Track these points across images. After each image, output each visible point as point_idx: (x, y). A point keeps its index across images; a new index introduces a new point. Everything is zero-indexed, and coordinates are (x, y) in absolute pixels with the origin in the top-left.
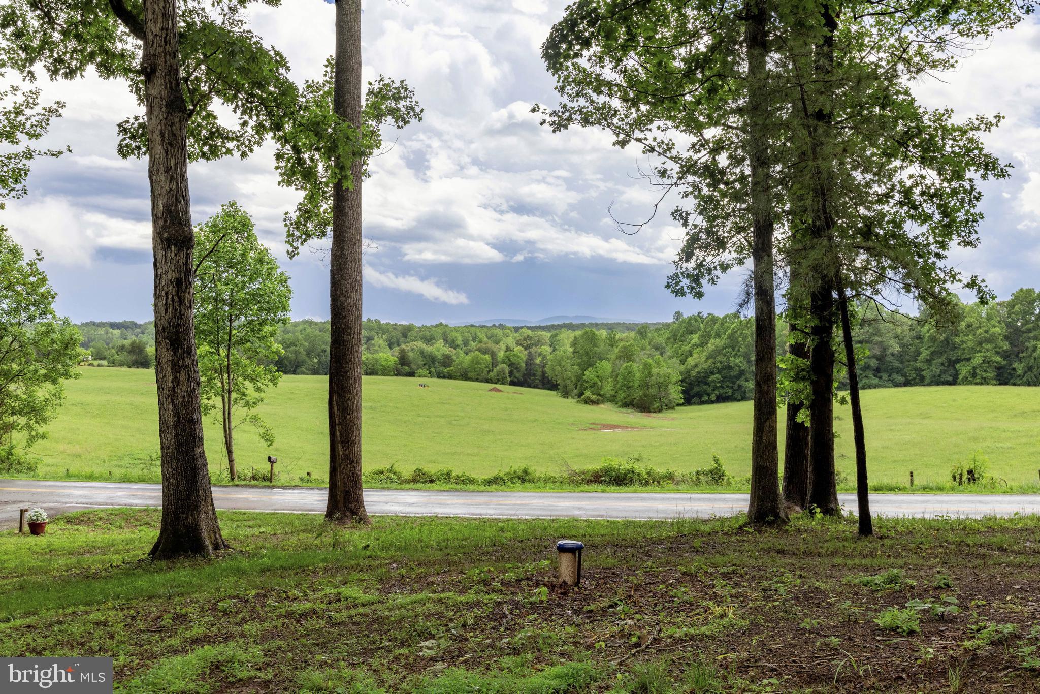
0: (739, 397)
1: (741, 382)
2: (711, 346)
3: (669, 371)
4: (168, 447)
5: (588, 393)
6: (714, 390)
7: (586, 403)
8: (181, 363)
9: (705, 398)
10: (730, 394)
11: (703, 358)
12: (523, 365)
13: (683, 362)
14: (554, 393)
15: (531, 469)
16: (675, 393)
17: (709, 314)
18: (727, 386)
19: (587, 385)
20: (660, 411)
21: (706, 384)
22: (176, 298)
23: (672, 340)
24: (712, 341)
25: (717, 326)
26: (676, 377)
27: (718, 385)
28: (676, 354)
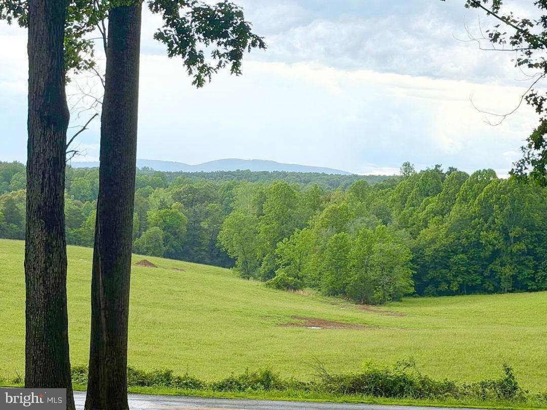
0: (491, 288)
1: (495, 266)
2: (454, 214)
3: (397, 247)
4: (36, 329)
5: (280, 273)
6: (455, 276)
7: (279, 287)
8: (54, 243)
9: (444, 287)
10: (479, 282)
11: (443, 232)
12: (184, 228)
13: (414, 235)
14: (230, 271)
15: (274, 372)
16: (403, 280)
17: (452, 169)
18: (475, 272)
19: (278, 261)
20: (381, 303)
21: (447, 267)
22: (52, 179)
23: (399, 204)
24: (456, 207)
25: (464, 186)
26: (406, 255)
27: (463, 269)
28: (404, 224)
